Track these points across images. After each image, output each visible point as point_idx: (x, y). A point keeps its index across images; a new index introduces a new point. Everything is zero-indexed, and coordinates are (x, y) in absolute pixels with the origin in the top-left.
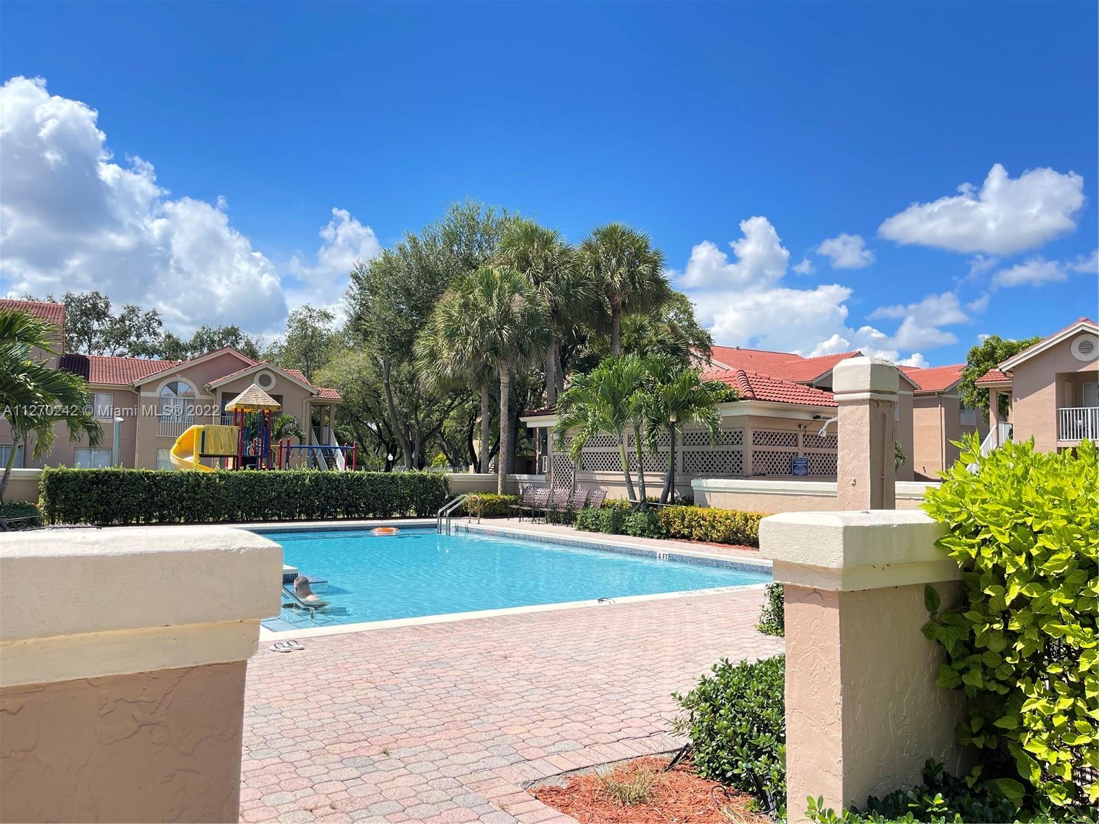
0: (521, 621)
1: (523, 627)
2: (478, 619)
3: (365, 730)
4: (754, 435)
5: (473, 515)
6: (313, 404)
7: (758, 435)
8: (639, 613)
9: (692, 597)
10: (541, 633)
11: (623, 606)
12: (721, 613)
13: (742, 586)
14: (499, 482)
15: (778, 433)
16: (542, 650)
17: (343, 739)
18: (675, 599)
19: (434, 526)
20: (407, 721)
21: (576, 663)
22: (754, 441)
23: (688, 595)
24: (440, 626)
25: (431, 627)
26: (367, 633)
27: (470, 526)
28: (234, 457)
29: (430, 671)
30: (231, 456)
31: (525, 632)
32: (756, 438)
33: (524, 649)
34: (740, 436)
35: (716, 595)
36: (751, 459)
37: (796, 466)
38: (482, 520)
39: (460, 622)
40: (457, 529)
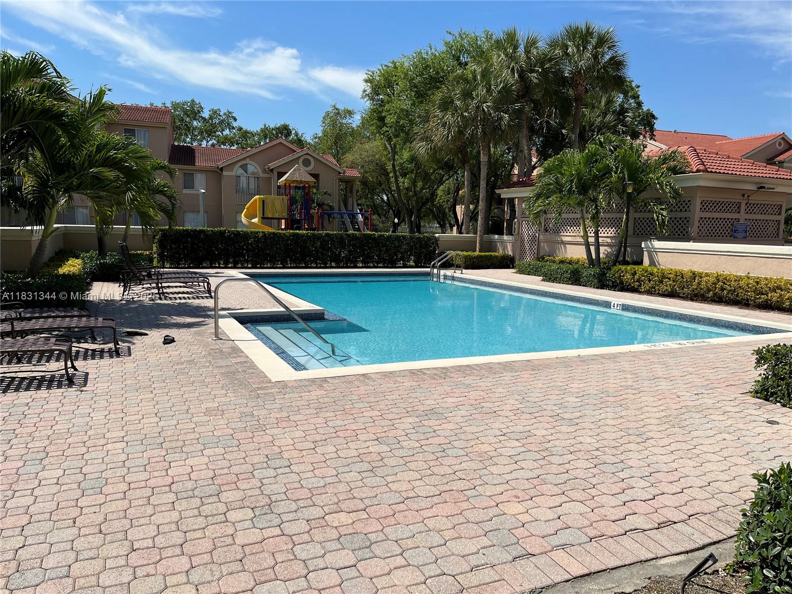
0: (505, 370)
1: (507, 376)
2: (467, 366)
3: (364, 496)
4: (702, 203)
5: (457, 267)
6: (341, 180)
7: (705, 203)
8: (612, 366)
9: (657, 351)
10: (525, 384)
11: (596, 357)
12: (690, 369)
13: (702, 340)
14: (478, 241)
15: (723, 202)
16: (528, 404)
17: (343, 506)
18: (642, 352)
19: (428, 274)
20: (405, 486)
21: (563, 422)
22: (701, 209)
23: (653, 348)
24: (435, 371)
25: (427, 372)
26: (373, 376)
27: (455, 275)
28: (285, 219)
29: (426, 422)
30: (283, 219)
31: (509, 382)
32: (703, 206)
33: (512, 402)
34: (689, 204)
35: (680, 348)
36: (696, 224)
37: (737, 230)
38: (464, 271)
39: (452, 367)
40: (445, 277)
